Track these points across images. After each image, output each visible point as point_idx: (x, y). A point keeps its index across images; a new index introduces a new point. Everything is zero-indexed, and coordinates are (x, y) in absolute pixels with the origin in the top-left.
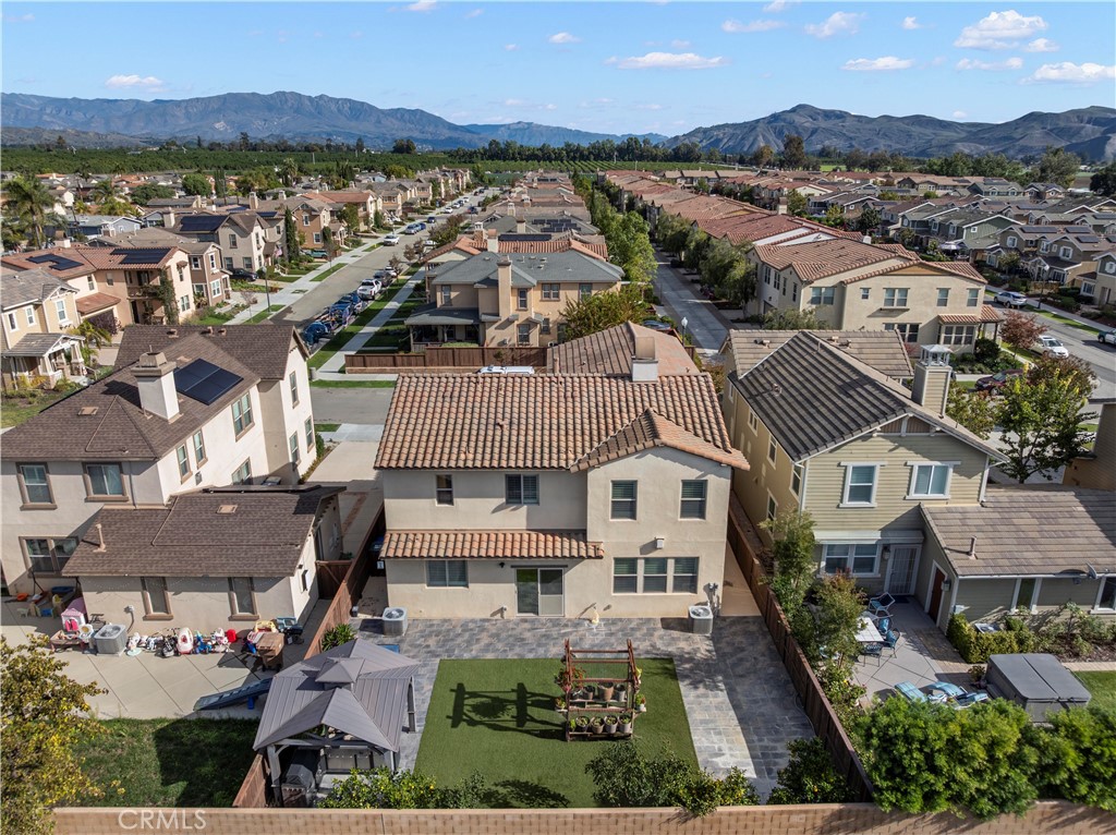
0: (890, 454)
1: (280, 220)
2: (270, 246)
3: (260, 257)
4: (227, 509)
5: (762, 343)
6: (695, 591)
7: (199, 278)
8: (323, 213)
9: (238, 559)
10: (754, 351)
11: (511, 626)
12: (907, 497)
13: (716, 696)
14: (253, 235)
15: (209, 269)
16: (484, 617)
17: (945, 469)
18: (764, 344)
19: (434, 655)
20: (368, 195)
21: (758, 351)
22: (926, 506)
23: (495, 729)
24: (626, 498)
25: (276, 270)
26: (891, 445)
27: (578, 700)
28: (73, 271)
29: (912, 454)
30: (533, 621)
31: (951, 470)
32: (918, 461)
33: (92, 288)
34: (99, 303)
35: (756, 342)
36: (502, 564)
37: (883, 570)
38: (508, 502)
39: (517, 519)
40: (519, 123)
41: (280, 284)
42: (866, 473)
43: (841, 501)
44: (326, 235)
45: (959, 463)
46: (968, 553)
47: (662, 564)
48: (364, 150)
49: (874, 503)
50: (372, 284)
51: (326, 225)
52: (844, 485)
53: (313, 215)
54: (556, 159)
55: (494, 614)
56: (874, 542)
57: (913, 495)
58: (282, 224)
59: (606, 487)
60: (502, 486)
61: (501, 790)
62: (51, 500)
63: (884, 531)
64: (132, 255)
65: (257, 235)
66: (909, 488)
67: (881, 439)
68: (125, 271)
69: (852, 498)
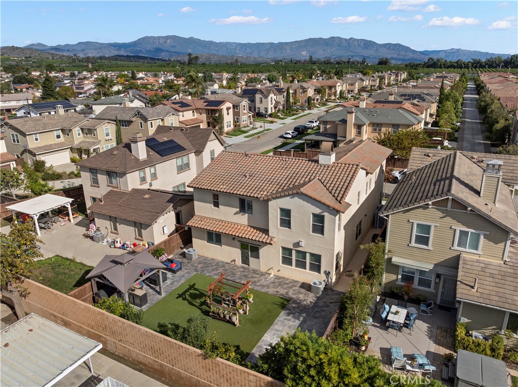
0: (441, 220)
1: (285, 92)
2: (277, 103)
3: (272, 108)
4: (146, 196)
5: (428, 156)
6: (319, 272)
7: (236, 115)
8: (310, 90)
9: (138, 215)
10: (422, 159)
11: (235, 268)
12: (452, 248)
13: (294, 322)
14: (269, 98)
15: (242, 111)
16: (228, 261)
17: (479, 235)
18: (429, 157)
19: (196, 270)
20: (338, 82)
21: (424, 160)
22: (464, 255)
23: (190, 304)
24: (286, 218)
25: (279, 114)
26: (441, 215)
27: (227, 302)
28: (187, 108)
29: (455, 222)
30: (246, 268)
31: (482, 237)
32: (460, 228)
33: (194, 115)
34: (194, 121)
35: (425, 155)
36: (234, 239)
37: (436, 288)
38: (241, 211)
39: (243, 219)
40: (452, 49)
41: (276, 120)
42: (427, 229)
43: (410, 242)
44: (309, 100)
45: (488, 233)
46: (472, 287)
47: (304, 254)
48: (366, 64)
49: (430, 247)
50: (313, 122)
51: (310, 95)
52: (411, 233)
53: (305, 90)
54: (465, 68)
55: (232, 261)
56: (428, 270)
57: (456, 247)
58: (285, 94)
59: (277, 211)
60: (237, 203)
61: (170, 326)
62: (98, 184)
63: (436, 265)
64: (210, 103)
65: (272, 98)
66: (453, 243)
67: (434, 210)
68: (206, 109)
69: (416, 242)
